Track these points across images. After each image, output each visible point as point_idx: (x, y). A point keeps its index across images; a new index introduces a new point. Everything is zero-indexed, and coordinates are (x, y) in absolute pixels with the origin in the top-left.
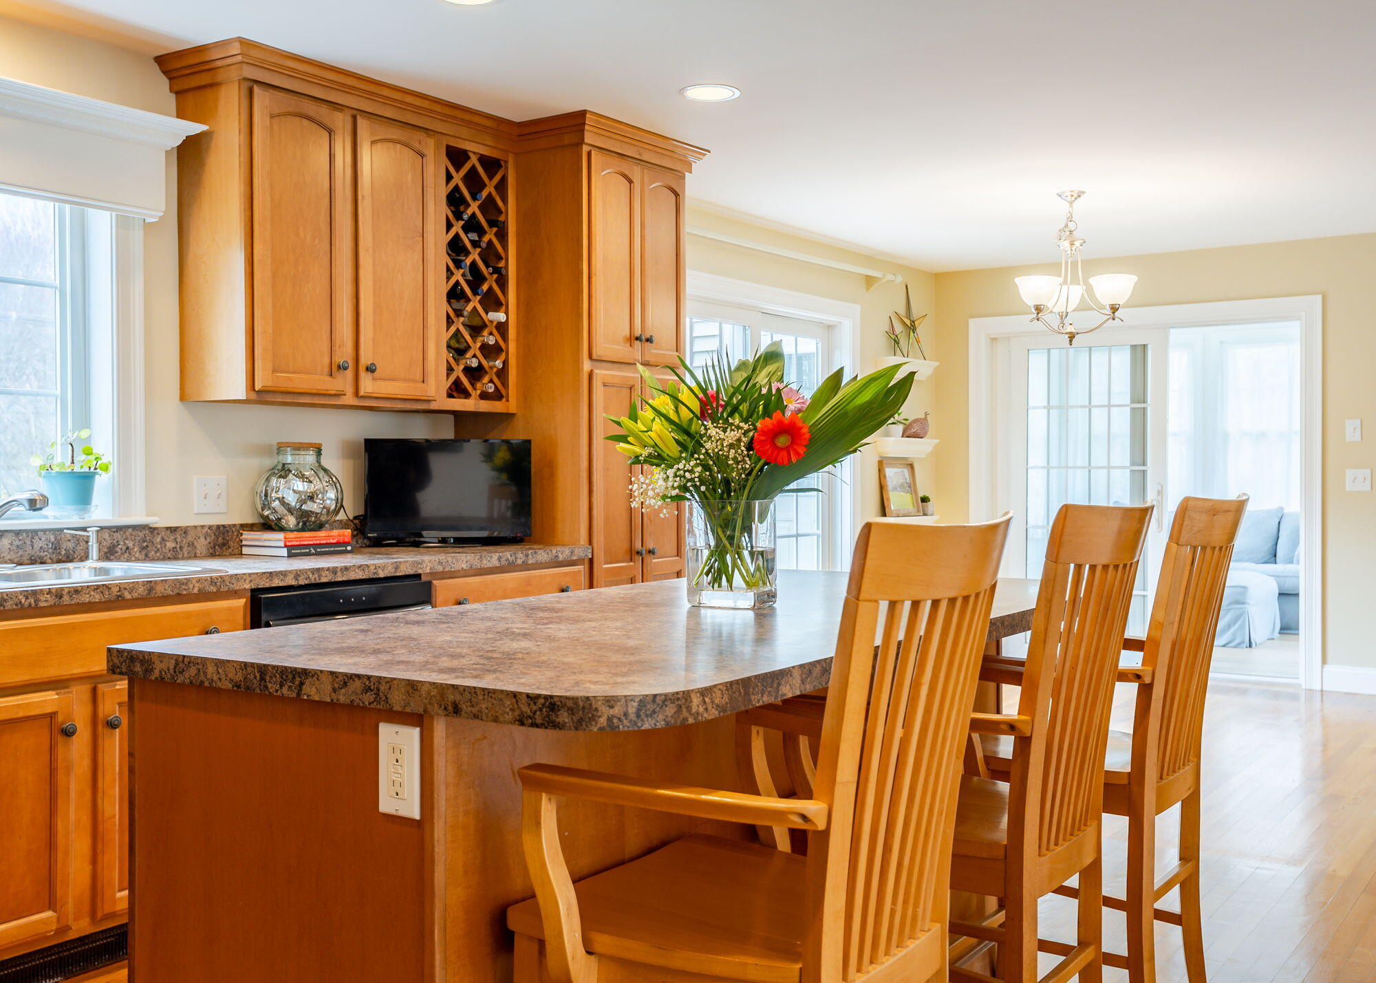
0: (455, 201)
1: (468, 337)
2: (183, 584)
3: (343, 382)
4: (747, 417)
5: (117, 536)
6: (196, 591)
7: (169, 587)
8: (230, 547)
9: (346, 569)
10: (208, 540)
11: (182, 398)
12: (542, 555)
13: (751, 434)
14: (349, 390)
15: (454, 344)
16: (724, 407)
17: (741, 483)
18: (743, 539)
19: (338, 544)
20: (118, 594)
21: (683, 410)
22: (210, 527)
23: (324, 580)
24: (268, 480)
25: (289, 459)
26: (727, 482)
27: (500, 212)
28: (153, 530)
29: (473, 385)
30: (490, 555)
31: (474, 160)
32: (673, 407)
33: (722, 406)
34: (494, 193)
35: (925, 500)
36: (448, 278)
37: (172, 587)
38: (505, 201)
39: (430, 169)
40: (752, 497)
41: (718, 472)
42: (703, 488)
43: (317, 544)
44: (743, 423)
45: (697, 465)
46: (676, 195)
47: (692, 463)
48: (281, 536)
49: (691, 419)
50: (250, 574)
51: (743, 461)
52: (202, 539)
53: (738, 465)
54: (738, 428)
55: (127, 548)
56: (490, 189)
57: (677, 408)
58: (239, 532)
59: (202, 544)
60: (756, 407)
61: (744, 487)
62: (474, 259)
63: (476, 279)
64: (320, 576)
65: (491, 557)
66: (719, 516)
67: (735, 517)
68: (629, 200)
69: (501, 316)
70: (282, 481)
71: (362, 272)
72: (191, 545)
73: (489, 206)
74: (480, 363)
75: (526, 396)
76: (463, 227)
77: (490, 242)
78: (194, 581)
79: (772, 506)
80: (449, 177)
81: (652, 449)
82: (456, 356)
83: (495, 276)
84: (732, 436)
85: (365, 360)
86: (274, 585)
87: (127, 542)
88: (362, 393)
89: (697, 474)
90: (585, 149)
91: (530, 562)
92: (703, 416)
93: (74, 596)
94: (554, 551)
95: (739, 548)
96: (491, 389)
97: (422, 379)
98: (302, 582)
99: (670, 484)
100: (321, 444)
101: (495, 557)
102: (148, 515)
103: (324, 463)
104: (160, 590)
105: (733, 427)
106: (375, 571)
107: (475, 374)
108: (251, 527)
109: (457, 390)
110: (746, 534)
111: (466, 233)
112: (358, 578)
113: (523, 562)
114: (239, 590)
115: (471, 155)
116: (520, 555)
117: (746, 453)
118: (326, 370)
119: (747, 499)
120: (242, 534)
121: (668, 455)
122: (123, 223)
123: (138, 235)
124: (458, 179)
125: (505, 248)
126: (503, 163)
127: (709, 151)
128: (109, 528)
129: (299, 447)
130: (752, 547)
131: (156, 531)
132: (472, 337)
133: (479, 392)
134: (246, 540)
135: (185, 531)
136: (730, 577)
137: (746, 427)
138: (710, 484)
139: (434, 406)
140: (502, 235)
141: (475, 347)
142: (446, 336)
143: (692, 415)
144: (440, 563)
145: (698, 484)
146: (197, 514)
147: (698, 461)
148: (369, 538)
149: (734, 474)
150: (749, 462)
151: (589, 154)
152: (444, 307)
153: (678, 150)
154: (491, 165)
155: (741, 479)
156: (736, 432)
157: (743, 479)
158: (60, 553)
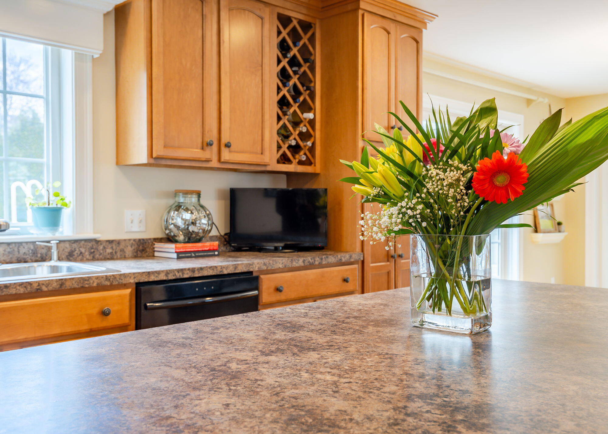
0: (283, 47)
1: (291, 128)
2: (86, 280)
3: (211, 153)
4: (465, 158)
5: (75, 245)
6: (95, 284)
7: (75, 282)
8: (147, 252)
9: (201, 269)
10: (133, 248)
11: (118, 163)
12: (332, 259)
13: (469, 175)
14: (215, 158)
15: (283, 132)
16: (444, 152)
17: (460, 219)
18: (461, 268)
19: (209, 250)
20: (38, 287)
21: (407, 155)
22: (134, 240)
23: (186, 276)
24: (169, 212)
25: (182, 200)
26: (446, 218)
27: (311, 54)
28: (97, 242)
29: (294, 157)
30: (298, 259)
31: (295, 23)
32: (398, 152)
33: (442, 151)
34: (307, 43)
35: (559, 224)
36: (278, 93)
37: (78, 283)
38: (314, 48)
39: (267, 26)
40: (470, 232)
41: (439, 209)
42: (424, 224)
43: (196, 251)
44: (462, 165)
45: (418, 203)
46: (417, 42)
47: (414, 201)
48: (173, 246)
49: (414, 163)
50: (134, 274)
51: (462, 199)
52: (129, 248)
53: (457, 203)
54: (458, 168)
55: (81, 253)
56: (305, 40)
57: (401, 152)
58: (153, 243)
59: (129, 251)
60: (474, 150)
61: (463, 223)
62: (295, 82)
63: (296, 93)
64: (183, 274)
65: (298, 260)
66: (439, 249)
67: (454, 250)
68: (387, 44)
69: (311, 116)
70: (176, 213)
71: (223, 87)
72: (122, 251)
73: (304, 51)
74: (297, 142)
75: (326, 164)
76: (289, 63)
77: (305, 72)
78: (94, 279)
79: (488, 239)
80: (279, 33)
81: (379, 189)
82: (283, 139)
83: (308, 92)
84: (452, 175)
85: (224, 140)
86: (151, 280)
87: (81, 249)
88: (222, 160)
89: (418, 212)
90: (360, 12)
91: (324, 263)
92: (425, 160)
93: (4, 290)
94: (339, 256)
95: (458, 277)
96: (304, 158)
97: (261, 152)
98: (171, 277)
99: (394, 220)
100: (200, 191)
101: (301, 260)
102: (94, 233)
103: (202, 202)
104: (68, 285)
105: (453, 168)
106: (221, 270)
107: (295, 149)
108: (160, 240)
109: (284, 159)
110: (463, 265)
111: (291, 67)
112: (209, 274)
113: (319, 263)
114: (127, 284)
115: (293, 19)
116: (317, 259)
117: (465, 191)
118: (200, 145)
119: (465, 234)
120: (154, 244)
121: (394, 195)
122: (79, 58)
123: (89, 65)
124: (284, 33)
125: (314, 76)
126: (313, 25)
127: (437, 16)
128: (69, 241)
129: (186, 193)
130: (469, 277)
131: (100, 243)
132: (293, 127)
133: (297, 160)
134: (157, 248)
135: (119, 242)
136: (449, 303)
137: (465, 168)
138: (431, 220)
139: (269, 168)
140: (312, 69)
141: (295, 134)
142: (276, 127)
143: (415, 159)
144: (265, 264)
145: (419, 220)
146: (127, 232)
147: (420, 200)
148: (233, 247)
149: (453, 212)
150: (467, 200)
151: (363, 15)
152: (276, 109)
153: (418, 15)
154: (306, 26)
155: (459, 215)
156: (455, 172)
157: (461, 216)
158: (37, 256)
